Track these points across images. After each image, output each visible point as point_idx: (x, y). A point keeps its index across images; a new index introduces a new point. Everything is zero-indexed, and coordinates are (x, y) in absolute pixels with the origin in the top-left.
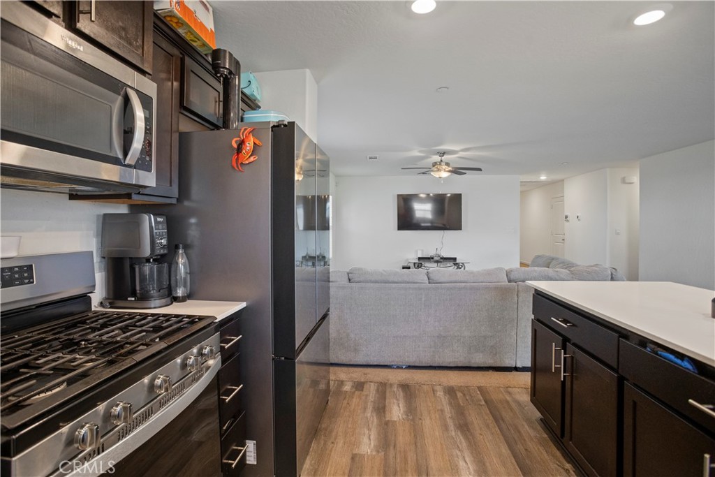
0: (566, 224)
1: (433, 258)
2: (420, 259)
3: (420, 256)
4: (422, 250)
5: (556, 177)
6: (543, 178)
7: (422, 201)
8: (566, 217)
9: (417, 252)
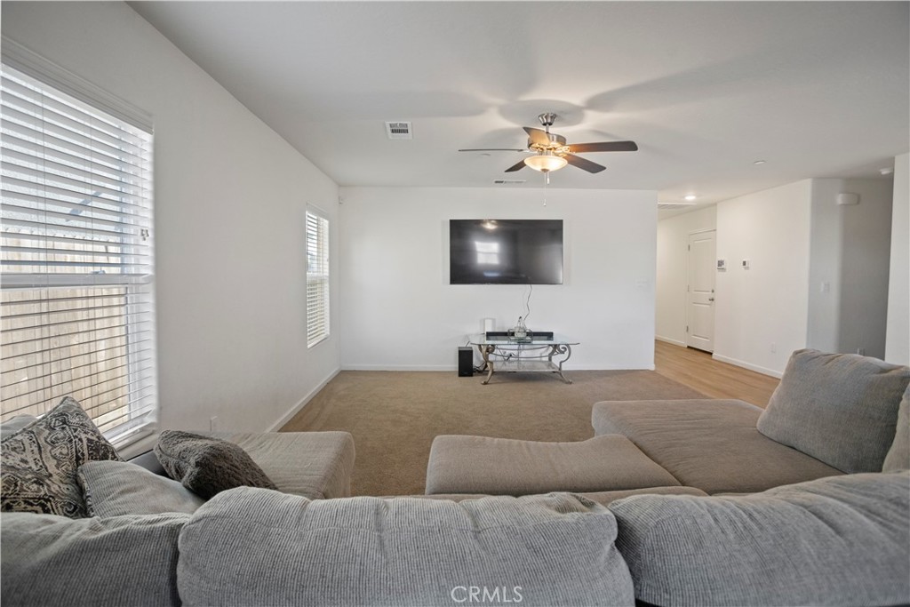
0: (720, 275)
1: (513, 334)
2: (489, 335)
3: (490, 330)
4: (494, 320)
5: (708, 197)
6: (690, 198)
7: (488, 235)
8: (721, 263)
9: (483, 322)
